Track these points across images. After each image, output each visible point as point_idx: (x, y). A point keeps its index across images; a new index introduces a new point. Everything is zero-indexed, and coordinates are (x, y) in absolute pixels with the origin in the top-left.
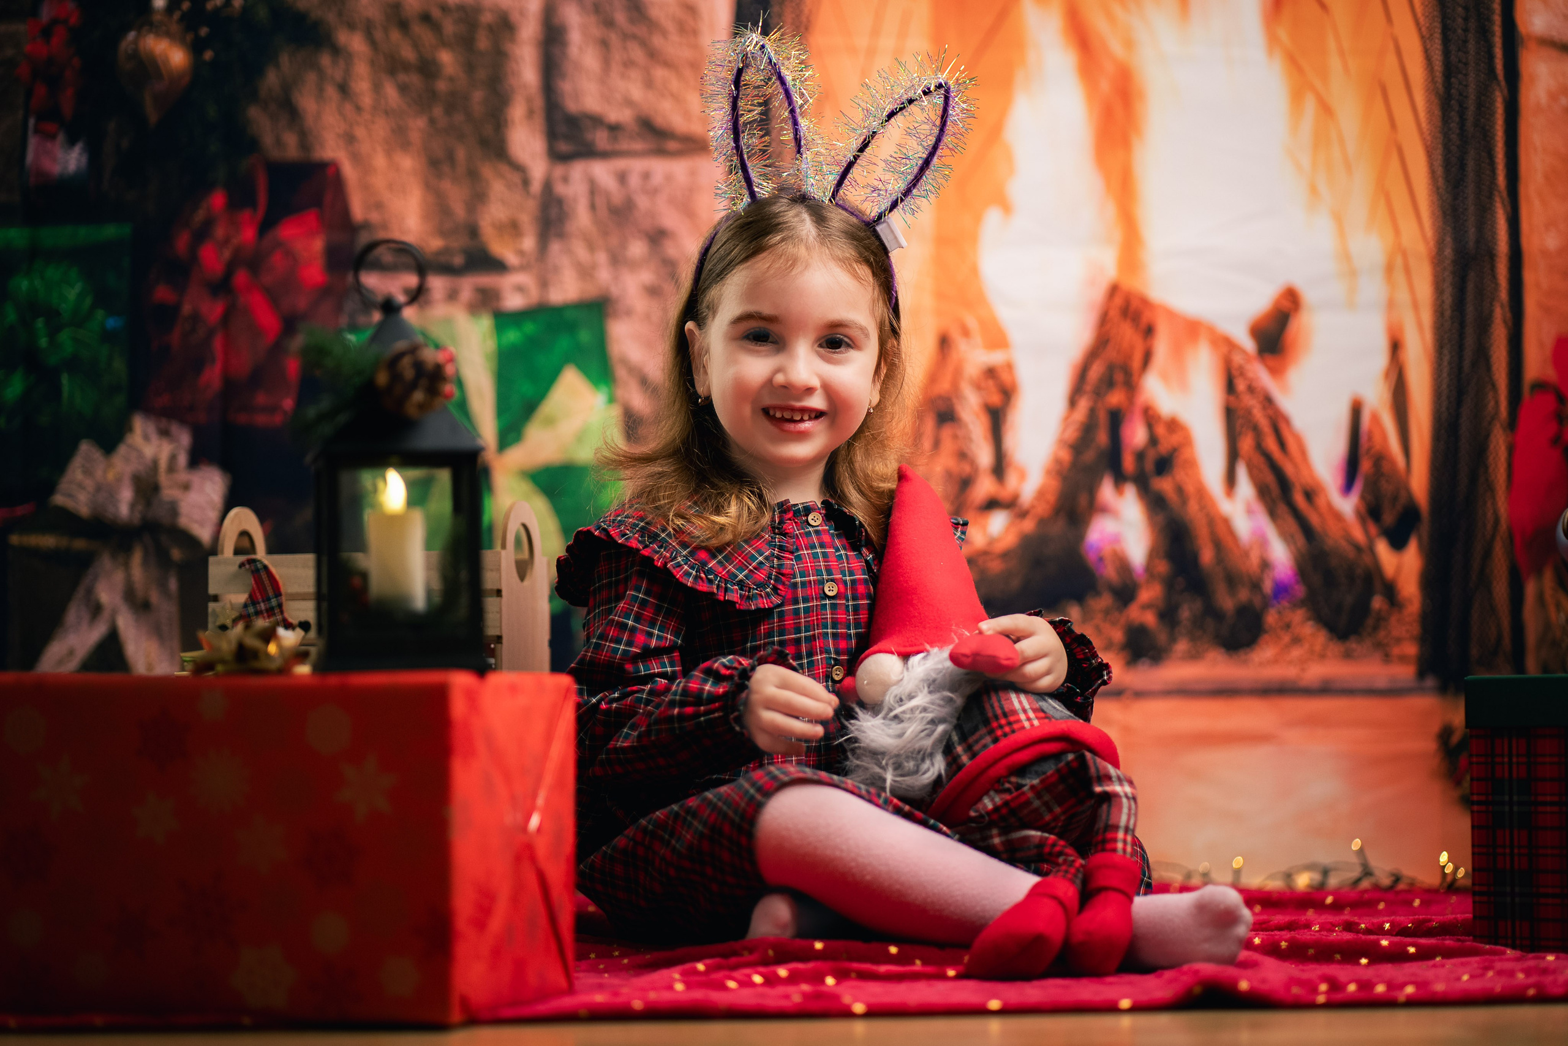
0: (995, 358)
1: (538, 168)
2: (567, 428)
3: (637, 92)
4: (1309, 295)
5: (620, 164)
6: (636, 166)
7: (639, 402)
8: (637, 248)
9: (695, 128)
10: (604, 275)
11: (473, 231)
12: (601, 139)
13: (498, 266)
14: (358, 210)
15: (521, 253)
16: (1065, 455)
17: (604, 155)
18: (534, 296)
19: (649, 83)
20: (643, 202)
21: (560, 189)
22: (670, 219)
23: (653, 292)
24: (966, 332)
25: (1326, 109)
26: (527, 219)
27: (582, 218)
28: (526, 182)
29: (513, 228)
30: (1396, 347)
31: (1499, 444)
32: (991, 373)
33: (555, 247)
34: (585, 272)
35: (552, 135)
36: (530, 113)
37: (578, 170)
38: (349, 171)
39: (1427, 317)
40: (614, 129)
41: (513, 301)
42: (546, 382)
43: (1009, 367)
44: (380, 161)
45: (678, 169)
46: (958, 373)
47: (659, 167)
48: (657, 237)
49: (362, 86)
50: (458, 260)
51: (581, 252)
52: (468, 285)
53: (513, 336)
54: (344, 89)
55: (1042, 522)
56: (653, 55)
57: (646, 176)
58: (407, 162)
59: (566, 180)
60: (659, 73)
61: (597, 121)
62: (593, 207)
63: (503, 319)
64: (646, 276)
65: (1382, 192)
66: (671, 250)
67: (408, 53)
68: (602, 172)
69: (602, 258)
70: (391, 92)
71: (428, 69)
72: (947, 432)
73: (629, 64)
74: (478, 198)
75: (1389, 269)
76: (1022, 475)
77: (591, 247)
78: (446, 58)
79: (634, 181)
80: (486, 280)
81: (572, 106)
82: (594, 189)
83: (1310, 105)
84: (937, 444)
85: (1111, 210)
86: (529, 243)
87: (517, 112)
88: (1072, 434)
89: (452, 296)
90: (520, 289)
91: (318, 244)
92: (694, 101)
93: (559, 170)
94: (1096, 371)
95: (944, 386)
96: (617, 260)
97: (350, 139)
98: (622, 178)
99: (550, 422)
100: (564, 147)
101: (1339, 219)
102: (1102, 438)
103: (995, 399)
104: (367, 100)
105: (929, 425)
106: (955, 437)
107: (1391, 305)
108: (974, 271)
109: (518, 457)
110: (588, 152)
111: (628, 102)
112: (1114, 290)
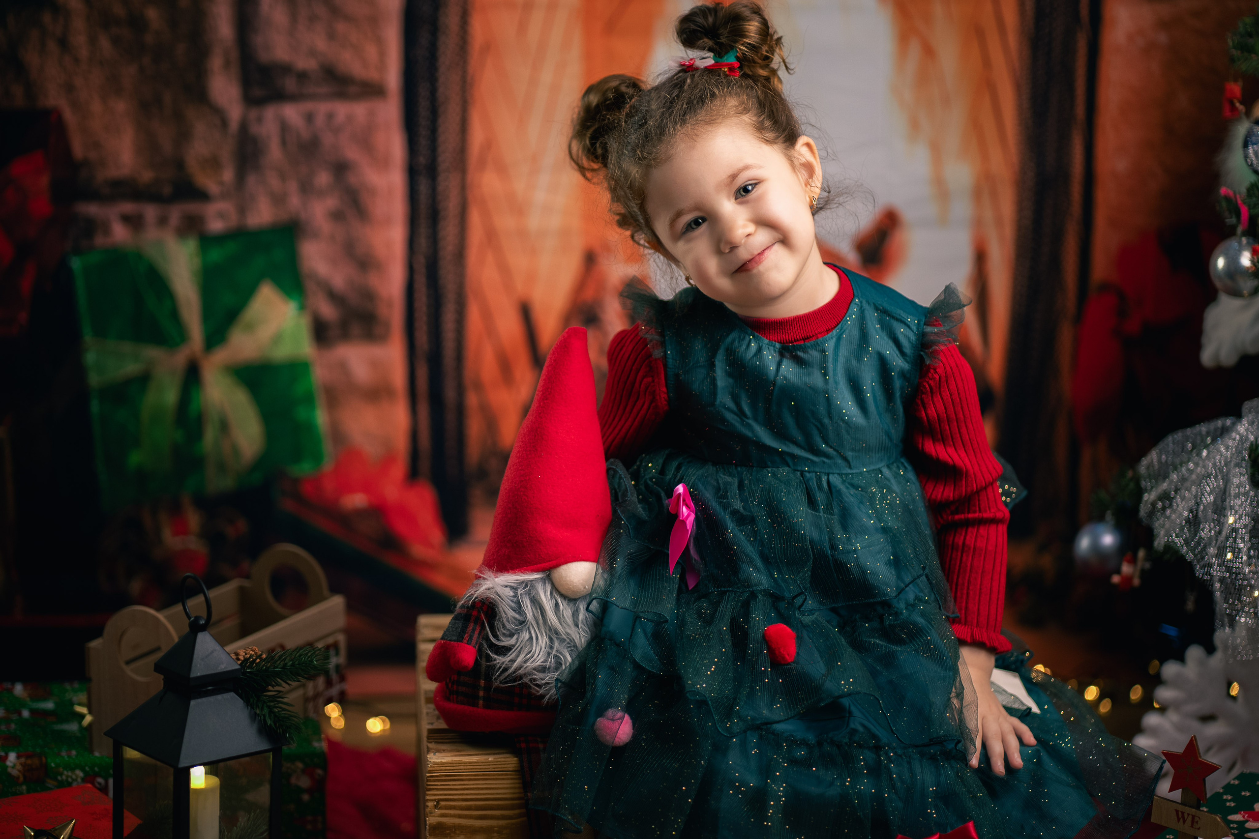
0: (633, 270)
1: (235, 111)
2: (265, 333)
3: (321, 43)
4: (908, 214)
5: (308, 106)
6: (322, 108)
7: (328, 311)
8: (323, 178)
9: (372, 75)
10: (295, 201)
11: (180, 164)
12: (290, 84)
13: (202, 196)
14: (78, 149)
15: (221, 183)
17: (293, 98)
18: (233, 221)
19: (331, 36)
20: (328, 139)
21: (254, 129)
22: (352, 153)
23: (337, 216)
24: (607, 249)
25: (929, 51)
26: (226, 154)
27: (275, 152)
28: (224, 123)
29: (213, 164)
30: (980, 257)
31: (1066, 336)
33: (251, 180)
34: (279, 200)
35: (246, 83)
36: (227, 65)
37: (270, 113)
38: (69, 116)
39: (1009, 231)
40: (302, 76)
41: (216, 226)
42: (246, 294)
44: (96, 106)
45: (359, 110)
46: (600, 284)
47: (342, 110)
48: (341, 168)
49: (80, 40)
50: (167, 190)
51: (274, 182)
52: (176, 213)
53: (216, 255)
54: (64, 43)
56: (335, 12)
57: (330, 116)
58: (121, 106)
59: (260, 120)
60: (341, 27)
61: (286, 69)
62: (284, 143)
63: (207, 241)
64: (331, 202)
65: (975, 126)
66: (352, 179)
67: (119, 10)
68: (292, 113)
69: (293, 187)
70: (105, 44)
71: (137, 23)
73: (313, 19)
74: (183, 136)
75: (977, 194)
77: (283, 177)
78: (152, 14)
79: (320, 121)
80: (192, 207)
81: (264, 57)
82: (284, 127)
83: (915, 49)
86: (228, 175)
87: (216, 62)
89: (163, 221)
90: (221, 215)
91: (44, 181)
92: (371, 51)
93: (253, 114)
95: (589, 294)
96: (306, 188)
97: (69, 88)
98: (309, 118)
99: (250, 328)
100: (258, 92)
101: (936, 150)
104: (84, 52)
107: (978, 224)
109: (221, 356)
110: (279, 96)
111: (312, 53)
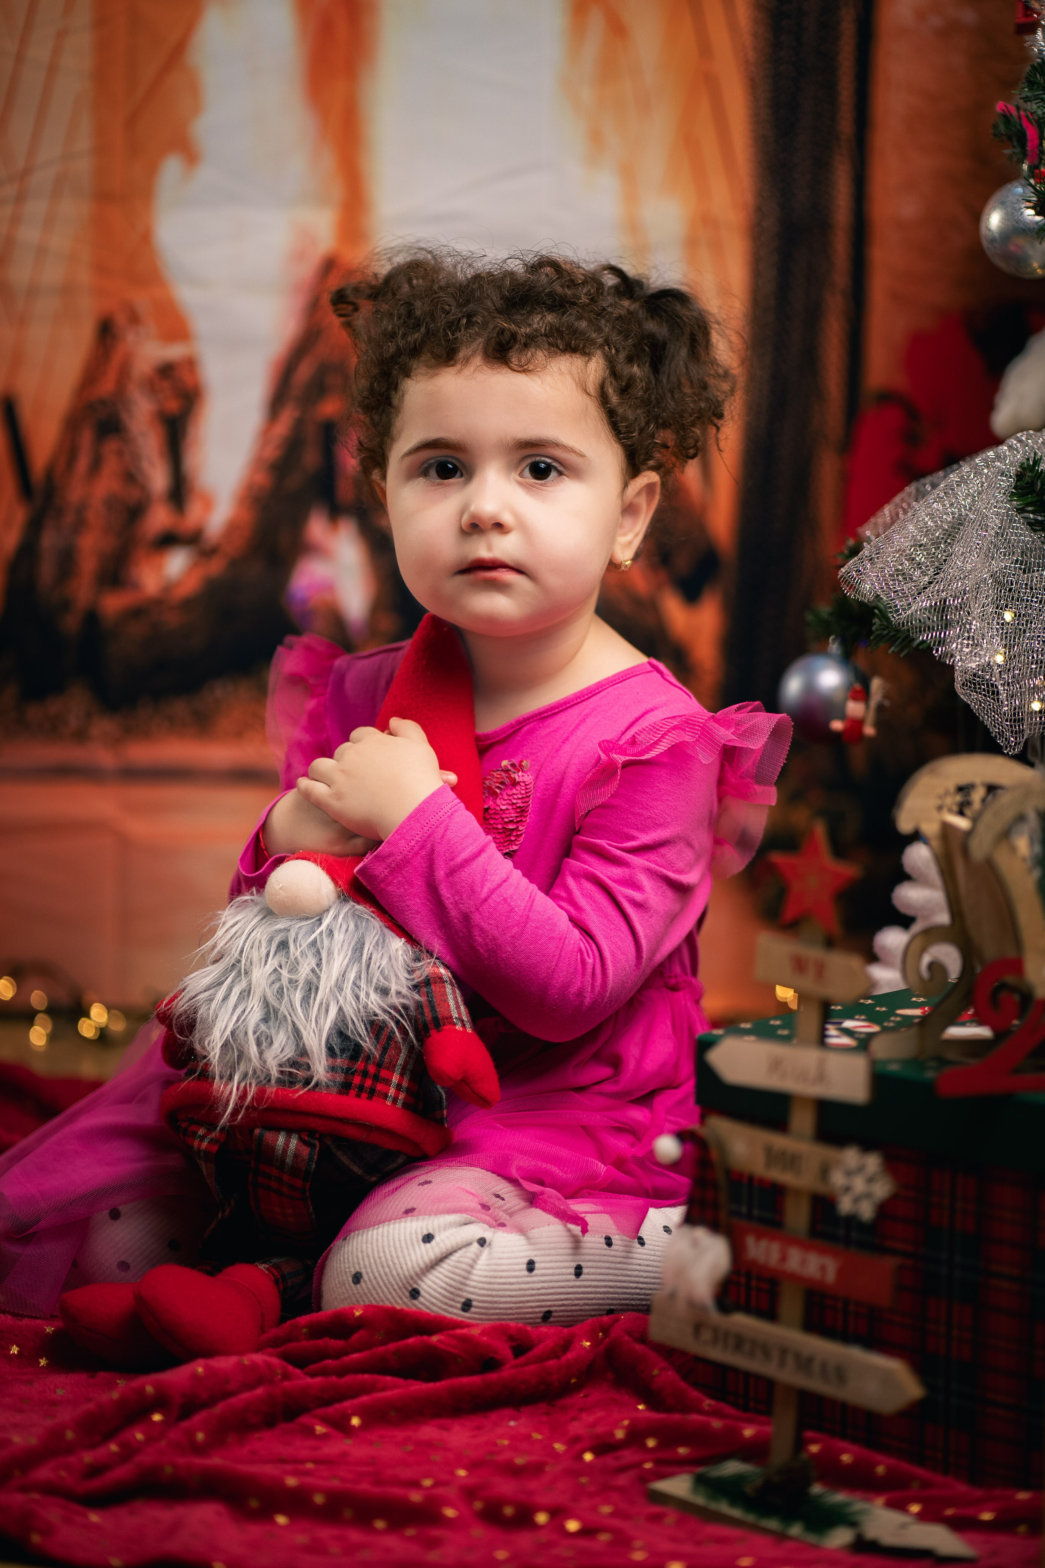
0: (174, 352)
16: (262, 478)
24: (134, 319)
25: (617, 27)
32: (166, 371)
43: (191, 363)
46: (124, 372)
55: (234, 564)
65: (688, 142)
72: (111, 446)
76: (208, 504)
83: (597, 25)
84: (96, 464)
85: (329, 161)
88: (272, 452)
94: (305, 372)
95: (106, 386)
101: (629, 178)
102: (311, 458)
103: (173, 406)
105: (86, 438)
106: (120, 453)
108: (146, 238)
112: (329, 265)
